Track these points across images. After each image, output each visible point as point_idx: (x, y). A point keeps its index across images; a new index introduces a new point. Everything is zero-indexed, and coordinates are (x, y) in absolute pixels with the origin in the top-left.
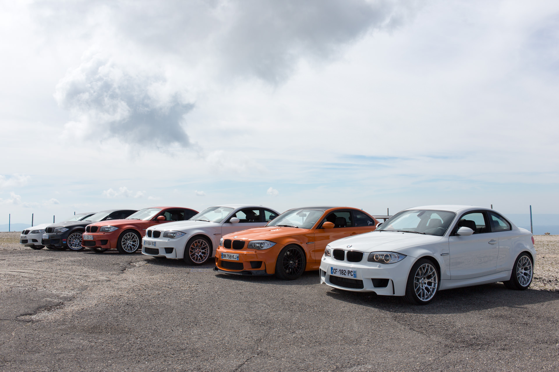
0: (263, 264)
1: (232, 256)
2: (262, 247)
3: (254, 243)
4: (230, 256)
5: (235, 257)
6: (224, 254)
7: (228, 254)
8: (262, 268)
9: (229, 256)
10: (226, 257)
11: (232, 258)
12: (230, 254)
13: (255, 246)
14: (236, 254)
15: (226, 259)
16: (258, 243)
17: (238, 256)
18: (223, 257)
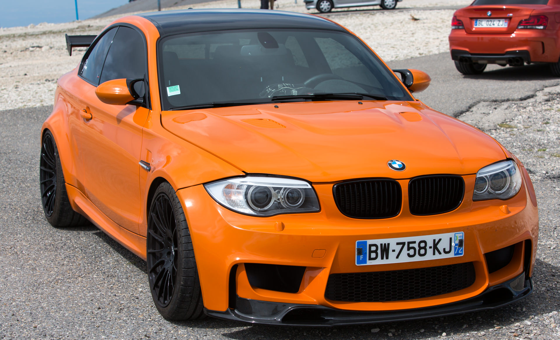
1: (430, 244)
4: (416, 246)
5: (443, 245)
6: (379, 241)
7: (406, 240)
10: (392, 256)
11: (430, 251)
12: (418, 239)
14: (451, 235)
15: (392, 259)
17: (461, 242)
18: (370, 259)
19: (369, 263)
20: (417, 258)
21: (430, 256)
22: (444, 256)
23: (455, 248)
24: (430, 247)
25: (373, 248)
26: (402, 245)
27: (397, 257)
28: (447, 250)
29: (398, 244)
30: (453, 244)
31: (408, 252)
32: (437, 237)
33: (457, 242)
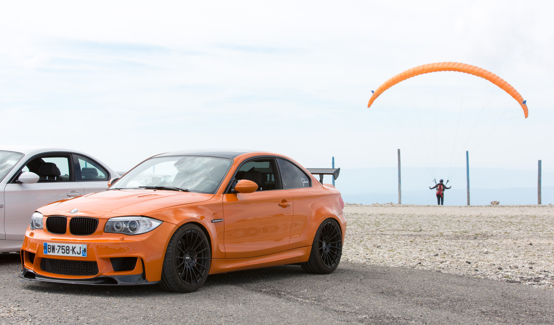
0: (138, 264)
1: (71, 248)
2: (134, 230)
3: (118, 223)
4: (65, 248)
5: (77, 250)
6: (51, 244)
7: (61, 245)
8: (137, 270)
9: (62, 249)
10: (56, 251)
11: (71, 252)
12: (66, 245)
13: (118, 228)
14: (81, 245)
15: (56, 254)
16: (126, 222)
17: (85, 249)
18: (49, 252)
19: (48, 254)
20: (65, 254)
21: (71, 254)
22: (77, 255)
23: (83, 253)
24: (71, 250)
25: (49, 247)
26: (59, 247)
27: (58, 253)
28: (79, 252)
29: (58, 246)
30: (81, 250)
31: (62, 251)
32: (74, 245)
33: (83, 250)
